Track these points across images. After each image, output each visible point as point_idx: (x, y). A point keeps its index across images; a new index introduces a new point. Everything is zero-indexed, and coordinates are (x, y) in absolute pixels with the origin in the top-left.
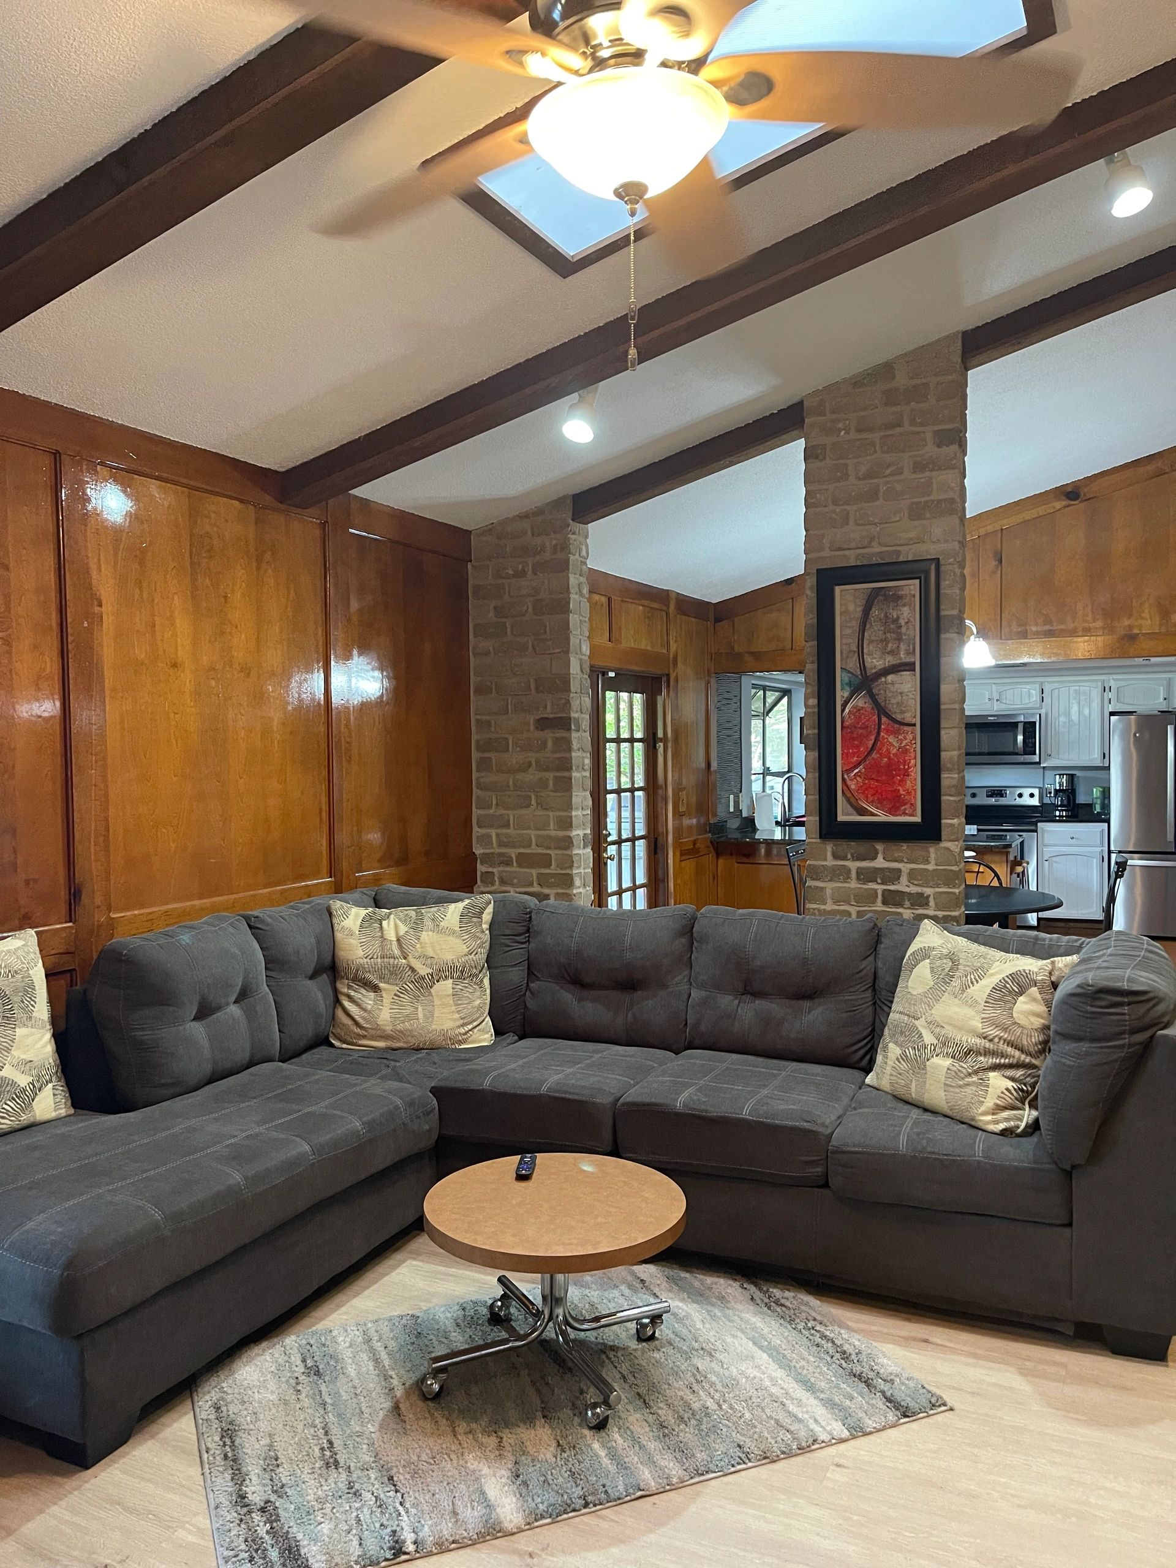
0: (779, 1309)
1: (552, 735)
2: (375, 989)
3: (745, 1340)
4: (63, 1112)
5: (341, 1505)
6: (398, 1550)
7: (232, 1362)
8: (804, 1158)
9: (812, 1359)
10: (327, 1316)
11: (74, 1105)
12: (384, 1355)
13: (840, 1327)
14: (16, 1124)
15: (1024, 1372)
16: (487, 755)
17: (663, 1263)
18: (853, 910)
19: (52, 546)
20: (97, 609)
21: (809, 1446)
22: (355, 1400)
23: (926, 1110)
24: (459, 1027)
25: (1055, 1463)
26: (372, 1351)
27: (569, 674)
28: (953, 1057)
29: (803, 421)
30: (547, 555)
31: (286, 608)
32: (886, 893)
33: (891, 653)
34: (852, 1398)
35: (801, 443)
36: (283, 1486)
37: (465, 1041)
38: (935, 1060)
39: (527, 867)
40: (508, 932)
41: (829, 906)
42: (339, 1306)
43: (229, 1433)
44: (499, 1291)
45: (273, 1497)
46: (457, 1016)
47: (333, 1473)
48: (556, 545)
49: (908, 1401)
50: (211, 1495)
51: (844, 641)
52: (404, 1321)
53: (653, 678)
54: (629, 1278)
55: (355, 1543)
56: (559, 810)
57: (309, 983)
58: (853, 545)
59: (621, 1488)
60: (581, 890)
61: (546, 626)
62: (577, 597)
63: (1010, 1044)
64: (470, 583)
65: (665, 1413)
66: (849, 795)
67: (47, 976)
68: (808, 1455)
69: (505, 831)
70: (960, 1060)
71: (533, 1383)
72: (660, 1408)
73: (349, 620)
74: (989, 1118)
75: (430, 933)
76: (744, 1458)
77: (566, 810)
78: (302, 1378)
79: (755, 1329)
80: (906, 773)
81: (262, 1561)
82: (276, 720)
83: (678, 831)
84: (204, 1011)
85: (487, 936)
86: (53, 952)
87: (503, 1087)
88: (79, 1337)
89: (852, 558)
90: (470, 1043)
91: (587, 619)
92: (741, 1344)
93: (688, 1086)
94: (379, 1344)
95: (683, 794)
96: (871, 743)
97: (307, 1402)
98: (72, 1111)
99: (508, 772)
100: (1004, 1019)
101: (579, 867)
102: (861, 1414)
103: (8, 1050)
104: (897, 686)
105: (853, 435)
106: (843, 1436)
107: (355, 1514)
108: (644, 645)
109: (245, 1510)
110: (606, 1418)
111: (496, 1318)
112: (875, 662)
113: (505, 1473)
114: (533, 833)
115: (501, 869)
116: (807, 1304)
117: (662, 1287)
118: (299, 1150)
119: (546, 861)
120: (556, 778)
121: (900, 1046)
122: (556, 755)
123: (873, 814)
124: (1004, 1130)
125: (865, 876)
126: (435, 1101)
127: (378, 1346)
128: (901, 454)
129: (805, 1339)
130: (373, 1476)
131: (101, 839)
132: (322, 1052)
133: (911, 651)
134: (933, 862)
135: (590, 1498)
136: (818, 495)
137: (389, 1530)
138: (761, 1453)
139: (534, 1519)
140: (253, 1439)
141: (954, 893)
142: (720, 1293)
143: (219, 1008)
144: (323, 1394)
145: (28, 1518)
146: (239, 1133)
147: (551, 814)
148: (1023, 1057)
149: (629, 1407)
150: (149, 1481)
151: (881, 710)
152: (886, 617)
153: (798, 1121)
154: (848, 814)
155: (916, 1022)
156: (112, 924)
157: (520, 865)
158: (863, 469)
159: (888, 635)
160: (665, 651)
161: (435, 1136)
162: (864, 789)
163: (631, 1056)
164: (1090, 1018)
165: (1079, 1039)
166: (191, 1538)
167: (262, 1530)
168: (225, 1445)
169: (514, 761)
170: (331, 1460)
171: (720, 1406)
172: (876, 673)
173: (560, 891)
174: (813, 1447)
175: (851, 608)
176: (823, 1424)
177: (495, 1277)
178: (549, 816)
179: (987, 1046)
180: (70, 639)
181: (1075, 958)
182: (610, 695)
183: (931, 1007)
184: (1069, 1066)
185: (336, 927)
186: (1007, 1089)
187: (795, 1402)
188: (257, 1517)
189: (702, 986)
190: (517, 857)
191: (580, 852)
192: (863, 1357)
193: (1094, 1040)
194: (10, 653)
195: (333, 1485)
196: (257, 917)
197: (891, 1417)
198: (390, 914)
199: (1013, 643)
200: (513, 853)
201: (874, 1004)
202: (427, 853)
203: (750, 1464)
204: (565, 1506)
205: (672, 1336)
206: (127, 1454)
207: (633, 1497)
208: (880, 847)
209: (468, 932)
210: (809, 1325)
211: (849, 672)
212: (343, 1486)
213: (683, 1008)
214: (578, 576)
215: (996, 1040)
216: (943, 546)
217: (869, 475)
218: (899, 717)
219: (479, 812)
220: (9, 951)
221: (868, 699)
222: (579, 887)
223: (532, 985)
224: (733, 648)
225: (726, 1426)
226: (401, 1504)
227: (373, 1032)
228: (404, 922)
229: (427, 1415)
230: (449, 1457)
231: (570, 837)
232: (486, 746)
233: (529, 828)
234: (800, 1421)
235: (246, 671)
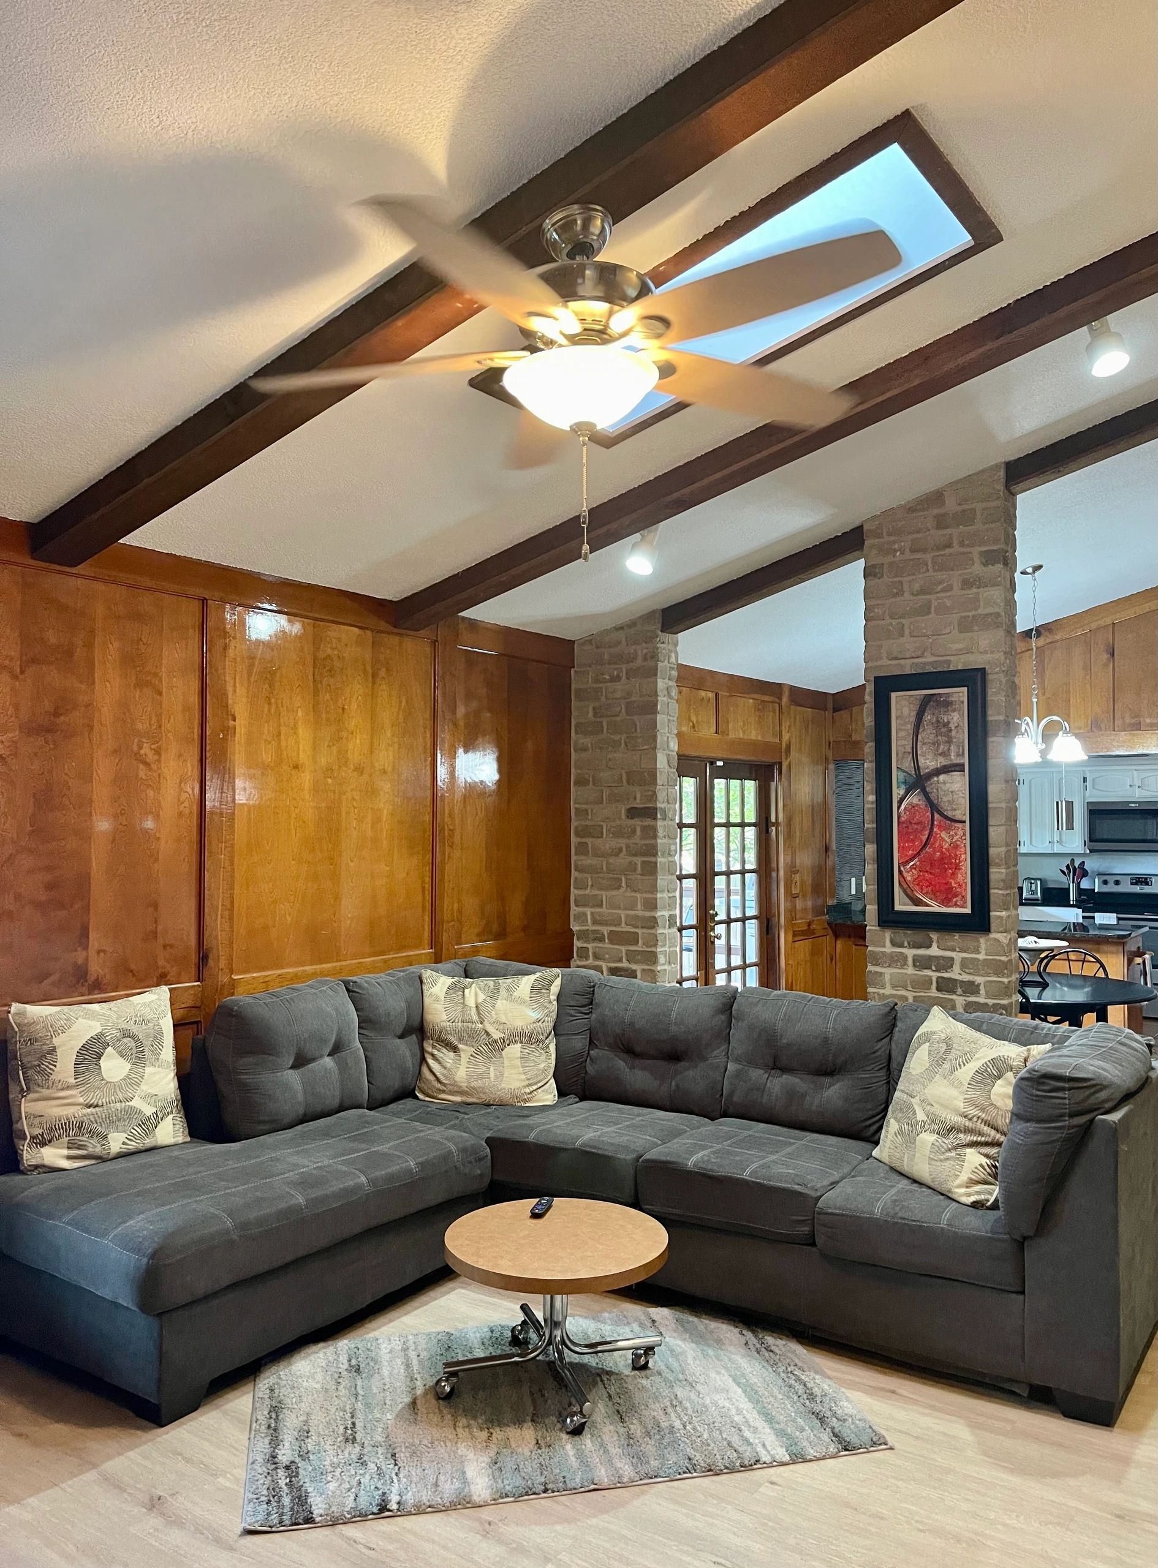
0: (767, 1354)
1: (641, 823)
2: (455, 1049)
3: (727, 1376)
4: (180, 1140)
5: (349, 1471)
6: (383, 1508)
7: (292, 1356)
8: (795, 1218)
9: (780, 1397)
10: (379, 1328)
11: (191, 1134)
12: (415, 1362)
13: (816, 1373)
14: (140, 1146)
15: (973, 1426)
16: (583, 840)
17: (677, 1308)
18: (910, 996)
19: (197, 674)
20: (231, 723)
21: (751, 1465)
22: (382, 1394)
23: (915, 1181)
24: (525, 1087)
25: (967, 1500)
26: (407, 1358)
27: (656, 769)
28: (938, 1134)
29: (863, 543)
30: (639, 662)
31: (398, 715)
32: (940, 980)
33: (943, 754)
34: (802, 1430)
35: (861, 563)
36: (308, 1452)
37: (529, 1100)
38: (923, 1136)
39: (617, 944)
40: (572, 1003)
41: (888, 991)
42: (391, 1321)
43: (276, 1410)
44: (521, 1317)
45: (297, 1460)
46: (523, 1077)
47: (349, 1447)
48: (646, 654)
49: (855, 1440)
50: (251, 1455)
51: (899, 743)
52: (439, 1337)
53: (766, 766)
54: (643, 1318)
55: (352, 1497)
56: (646, 892)
57: (398, 1041)
58: (908, 655)
59: (578, 1480)
60: (666, 967)
61: (636, 725)
62: (665, 699)
63: (986, 1123)
64: (573, 687)
65: (636, 1428)
66: (905, 886)
67: (174, 1026)
68: (750, 1472)
69: (598, 910)
70: (944, 1136)
71: (532, 1394)
72: (632, 1424)
73: (455, 725)
74: (963, 1190)
75: (504, 1001)
76: (691, 1469)
77: (652, 893)
78: (344, 1373)
79: (739, 1368)
80: (957, 867)
81: (276, 1504)
82: (385, 812)
83: (792, 913)
84: (301, 1061)
85: (554, 1006)
86: (183, 1006)
87: (542, 1140)
88: (160, 1315)
89: (907, 667)
90: (536, 1101)
91: (675, 719)
92: (723, 1379)
93: (704, 1148)
94: (414, 1353)
95: (797, 877)
96: (924, 838)
97: (343, 1391)
98: (188, 1139)
99: (603, 856)
100: (982, 1101)
101: (664, 945)
102: (805, 1443)
103: (138, 1085)
104: (948, 785)
105: (908, 555)
106: (784, 1460)
107: (358, 1478)
108: (754, 735)
109: (274, 1466)
110: (583, 1425)
111: (517, 1340)
112: (928, 763)
113: (487, 1460)
114: (623, 914)
115: (595, 945)
116: (794, 1352)
117: (670, 1328)
118: (356, 1181)
119: (633, 939)
120: (643, 862)
121: (898, 1121)
122: (643, 842)
123: (927, 905)
124: (974, 1202)
125: (922, 963)
126: (488, 1150)
127: (412, 1354)
128: (951, 572)
129: (781, 1380)
130: (380, 1452)
131: (227, 913)
132: (409, 1103)
133: (961, 752)
134: (983, 952)
135: (549, 1486)
136: (876, 610)
137: (380, 1492)
138: (706, 1465)
139: (500, 1497)
140: (294, 1416)
141: (1003, 983)
142: (719, 1337)
143: (313, 1060)
144: (358, 1387)
145: (110, 1458)
146: (310, 1164)
147: (638, 895)
148: (998, 1136)
149: (607, 1421)
150: (206, 1440)
151: (934, 807)
152: (938, 722)
153: (790, 1183)
154: (905, 904)
155: (912, 1100)
156: (233, 984)
157: (611, 942)
158: (917, 586)
159: (940, 738)
160: (778, 741)
161: (487, 1181)
162: (918, 881)
163: (668, 1120)
164: (1036, 1101)
165: (1028, 1120)
166: (228, 1484)
167: (283, 1482)
168: (271, 1418)
169: (607, 846)
170: (351, 1437)
171: (685, 1427)
172: (928, 773)
173: (646, 967)
174: (755, 1467)
175: (906, 711)
176: (769, 1448)
177: (517, 1304)
178: (637, 898)
179: (967, 1124)
180: (208, 748)
181: (1048, 1046)
182: (720, 784)
183: (925, 1087)
184: (1018, 1143)
185: (426, 993)
186: (981, 1165)
187: (752, 1429)
188: (281, 1473)
189: (737, 1060)
190: (609, 934)
191: (666, 931)
192: (826, 1400)
193: (1039, 1121)
194: (159, 761)
195: (347, 1455)
196: (355, 982)
197: (832, 1449)
198: (473, 983)
199: (1126, 735)
200: (605, 930)
201: (888, 1082)
202: (525, 929)
203: (695, 1474)
204: (527, 1489)
205: (663, 1367)
206: (196, 1418)
207: (587, 1489)
208: (934, 936)
209: (537, 1002)
210: (789, 1369)
211: (905, 772)
212: (354, 1457)
213: (720, 1079)
214: (667, 680)
215: (975, 1119)
216: (989, 657)
217: (922, 592)
218: (950, 814)
219: (577, 892)
220: (145, 1004)
221: (922, 797)
222: (664, 964)
223: (592, 1052)
224: (850, 736)
225: (685, 1442)
226: (396, 1474)
227: (451, 1087)
228: (483, 990)
229: (437, 1410)
230: (445, 1443)
231: (655, 918)
232: (583, 832)
233: (619, 908)
234: (750, 1444)
235: (359, 770)
